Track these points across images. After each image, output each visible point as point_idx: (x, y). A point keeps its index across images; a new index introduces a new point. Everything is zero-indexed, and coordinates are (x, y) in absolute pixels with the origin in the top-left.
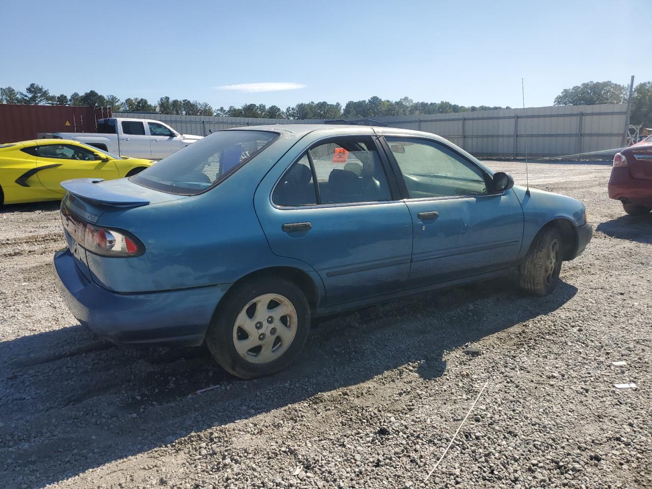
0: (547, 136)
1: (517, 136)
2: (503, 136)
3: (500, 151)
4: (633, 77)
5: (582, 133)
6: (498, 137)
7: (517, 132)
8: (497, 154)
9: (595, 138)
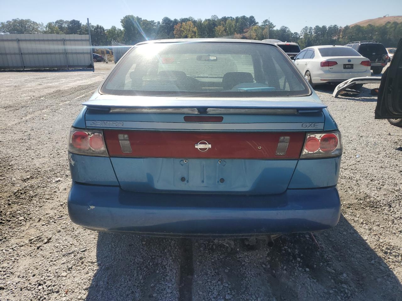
0: (44, 54)
1: (21, 54)
2: (11, 54)
3: (10, 65)
4: (88, 19)
5: (67, 52)
6: (7, 55)
7: (21, 52)
8: (9, 67)
9: (74, 55)
